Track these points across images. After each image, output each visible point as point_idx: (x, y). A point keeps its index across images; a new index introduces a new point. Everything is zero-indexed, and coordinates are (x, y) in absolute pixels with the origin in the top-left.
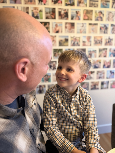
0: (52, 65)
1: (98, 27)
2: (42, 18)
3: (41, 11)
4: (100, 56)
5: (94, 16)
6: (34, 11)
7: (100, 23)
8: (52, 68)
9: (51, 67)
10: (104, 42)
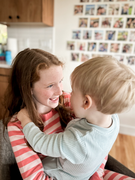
0: (131, 60)
2: (130, 14)
3: (131, 7)
6: (125, 7)
8: (131, 63)
9: (129, 61)
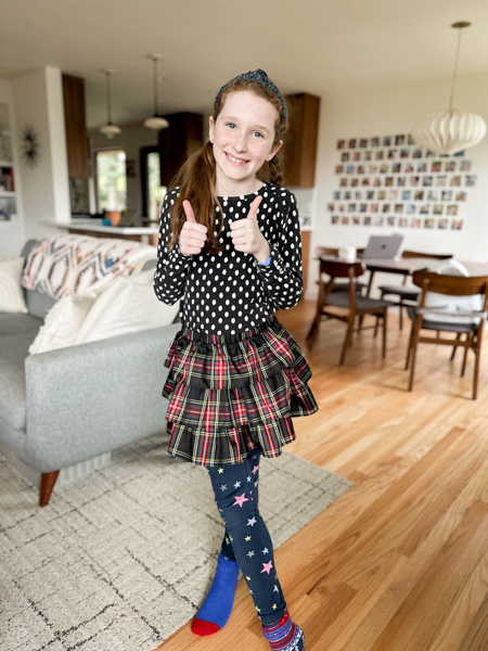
1: (448, 181)
3: (388, 166)
4: (448, 213)
5: (443, 167)
6: (383, 166)
7: (450, 175)
10: (454, 197)
